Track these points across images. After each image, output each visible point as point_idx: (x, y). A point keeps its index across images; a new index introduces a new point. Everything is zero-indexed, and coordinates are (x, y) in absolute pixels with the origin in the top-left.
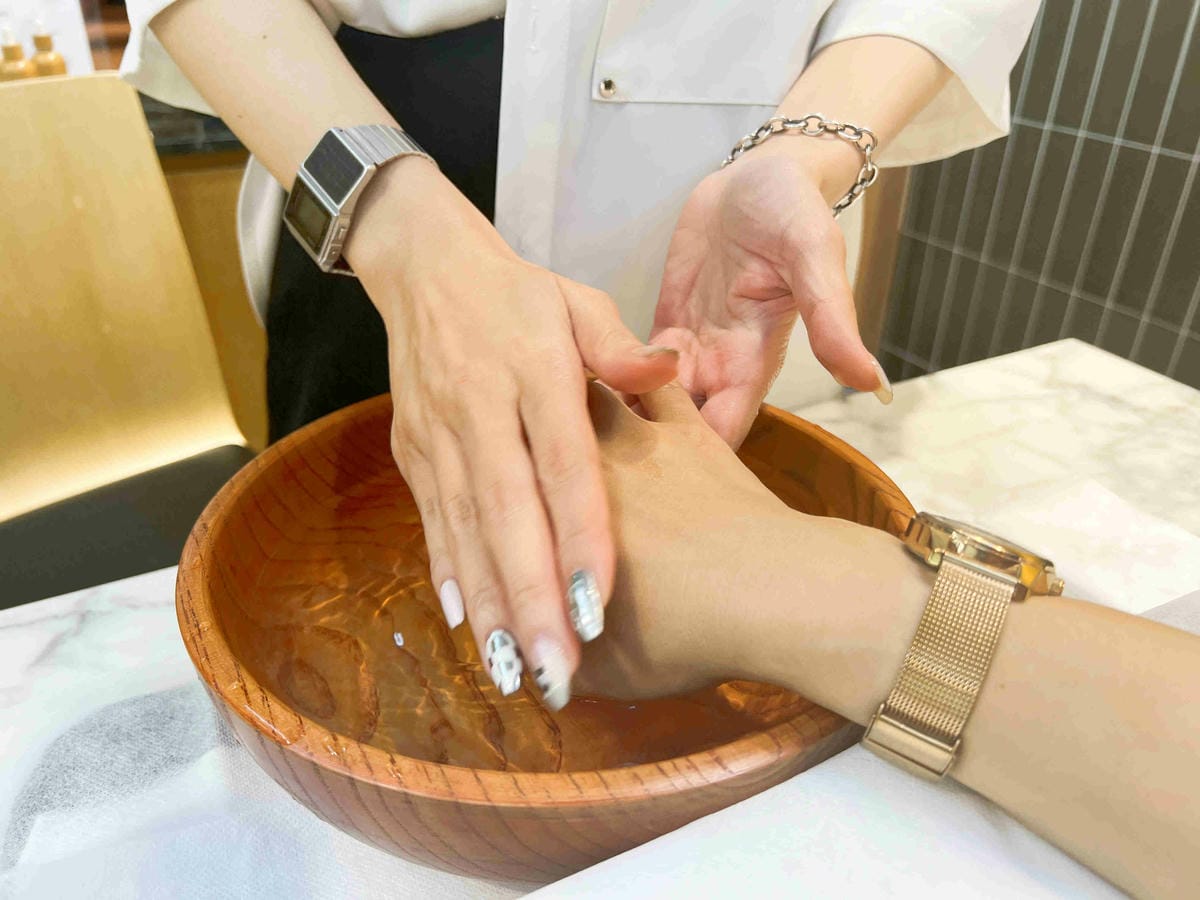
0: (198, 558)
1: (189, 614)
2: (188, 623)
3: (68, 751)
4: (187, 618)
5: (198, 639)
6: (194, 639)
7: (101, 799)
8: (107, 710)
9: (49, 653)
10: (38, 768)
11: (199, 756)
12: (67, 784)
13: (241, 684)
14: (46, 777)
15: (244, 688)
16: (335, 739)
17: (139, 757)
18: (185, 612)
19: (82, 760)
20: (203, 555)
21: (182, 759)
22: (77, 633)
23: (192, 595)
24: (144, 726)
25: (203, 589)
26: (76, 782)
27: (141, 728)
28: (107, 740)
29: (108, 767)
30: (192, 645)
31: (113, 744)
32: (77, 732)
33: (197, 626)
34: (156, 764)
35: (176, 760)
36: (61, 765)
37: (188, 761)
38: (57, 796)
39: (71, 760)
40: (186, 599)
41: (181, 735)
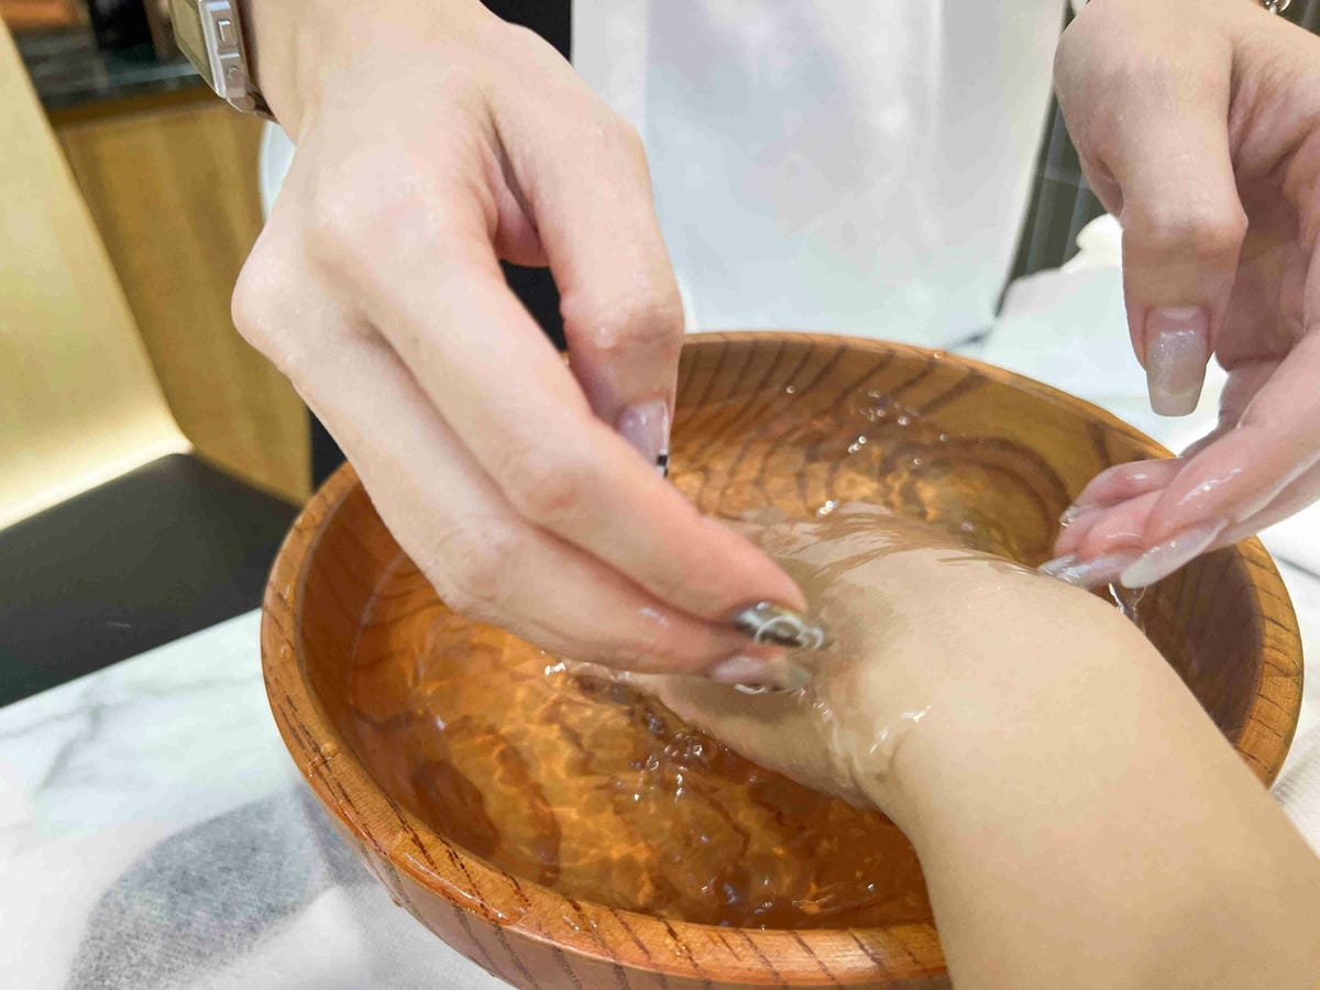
0: (287, 647)
1: (300, 732)
2: (303, 747)
3: (123, 912)
4: (299, 740)
5: (322, 768)
6: (316, 769)
7: (187, 978)
8: (163, 848)
9: (59, 771)
10: (88, 942)
11: (309, 903)
12: (134, 961)
13: (411, 836)
14: (101, 954)
15: (416, 840)
16: (577, 908)
17: (224, 910)
18: (293, 730)
19: (146, 923)
20: (292, 642)
21: (285, 907)
22: (91, 737)
23: (295, 703)
24: (220, 864)
25: (308, 693)
26: (145, 957)
27: (215, 868)
28: (174, 892)
29: (184, 930)
30: (319, 782)
31: (183, 896)
32: (128, 884)
33: (317, 749)
34: (250, 917)
35: (278, 910)
36: (118, 933)
37: (294, 910)
38: (124, 980)
39: (131, 926)
40: (289, 712)
41: (274, 873)
